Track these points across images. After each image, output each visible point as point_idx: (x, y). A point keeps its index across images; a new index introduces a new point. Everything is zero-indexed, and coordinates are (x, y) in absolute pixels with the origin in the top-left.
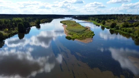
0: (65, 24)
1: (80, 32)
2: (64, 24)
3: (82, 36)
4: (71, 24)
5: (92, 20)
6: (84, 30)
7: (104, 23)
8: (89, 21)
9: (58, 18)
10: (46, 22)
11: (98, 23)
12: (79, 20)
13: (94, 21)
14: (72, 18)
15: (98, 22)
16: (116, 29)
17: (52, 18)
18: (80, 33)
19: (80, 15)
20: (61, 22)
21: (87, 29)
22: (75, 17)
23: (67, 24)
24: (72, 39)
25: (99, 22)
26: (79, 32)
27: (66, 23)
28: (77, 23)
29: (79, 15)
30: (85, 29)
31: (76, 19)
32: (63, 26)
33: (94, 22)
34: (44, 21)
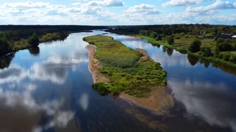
0: (93, 44)
1: (129, 67)
2: (90, 43)
3: (138, 79)
4: (105, 44)
5: (144, 34)
6: (137, 60)
7: (171, 42)
8: (139, 37)
9: (79, 32)
10: (55, 39)
11: (157, 40)
12: (119, 34)
13: (148, 36)
14: (106, 31)
15: (157, 38)
16: (204, 56)
17: (68, 32)
18: (129, 69)
19: (119, 26)
20: (84, 39)
21: (142, 55)
22: (111, 29)
23: (97, 43)
24: (109, 92)
25: (160, 39)
26: (127, 67)
27: (94, 41)
28: (116, 41)
29: (116, 26)
30: (137, 57)
31: (112, 33)
32: (88, 47)
33: (148, 38)
34: (50, 38)
